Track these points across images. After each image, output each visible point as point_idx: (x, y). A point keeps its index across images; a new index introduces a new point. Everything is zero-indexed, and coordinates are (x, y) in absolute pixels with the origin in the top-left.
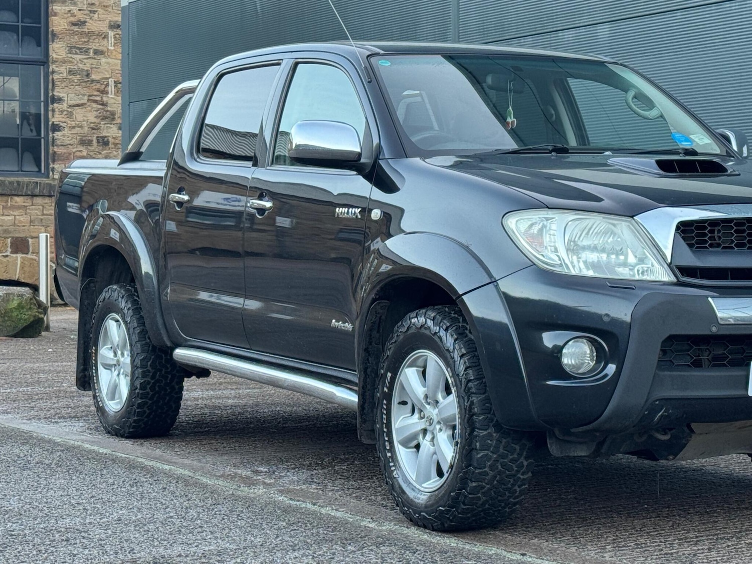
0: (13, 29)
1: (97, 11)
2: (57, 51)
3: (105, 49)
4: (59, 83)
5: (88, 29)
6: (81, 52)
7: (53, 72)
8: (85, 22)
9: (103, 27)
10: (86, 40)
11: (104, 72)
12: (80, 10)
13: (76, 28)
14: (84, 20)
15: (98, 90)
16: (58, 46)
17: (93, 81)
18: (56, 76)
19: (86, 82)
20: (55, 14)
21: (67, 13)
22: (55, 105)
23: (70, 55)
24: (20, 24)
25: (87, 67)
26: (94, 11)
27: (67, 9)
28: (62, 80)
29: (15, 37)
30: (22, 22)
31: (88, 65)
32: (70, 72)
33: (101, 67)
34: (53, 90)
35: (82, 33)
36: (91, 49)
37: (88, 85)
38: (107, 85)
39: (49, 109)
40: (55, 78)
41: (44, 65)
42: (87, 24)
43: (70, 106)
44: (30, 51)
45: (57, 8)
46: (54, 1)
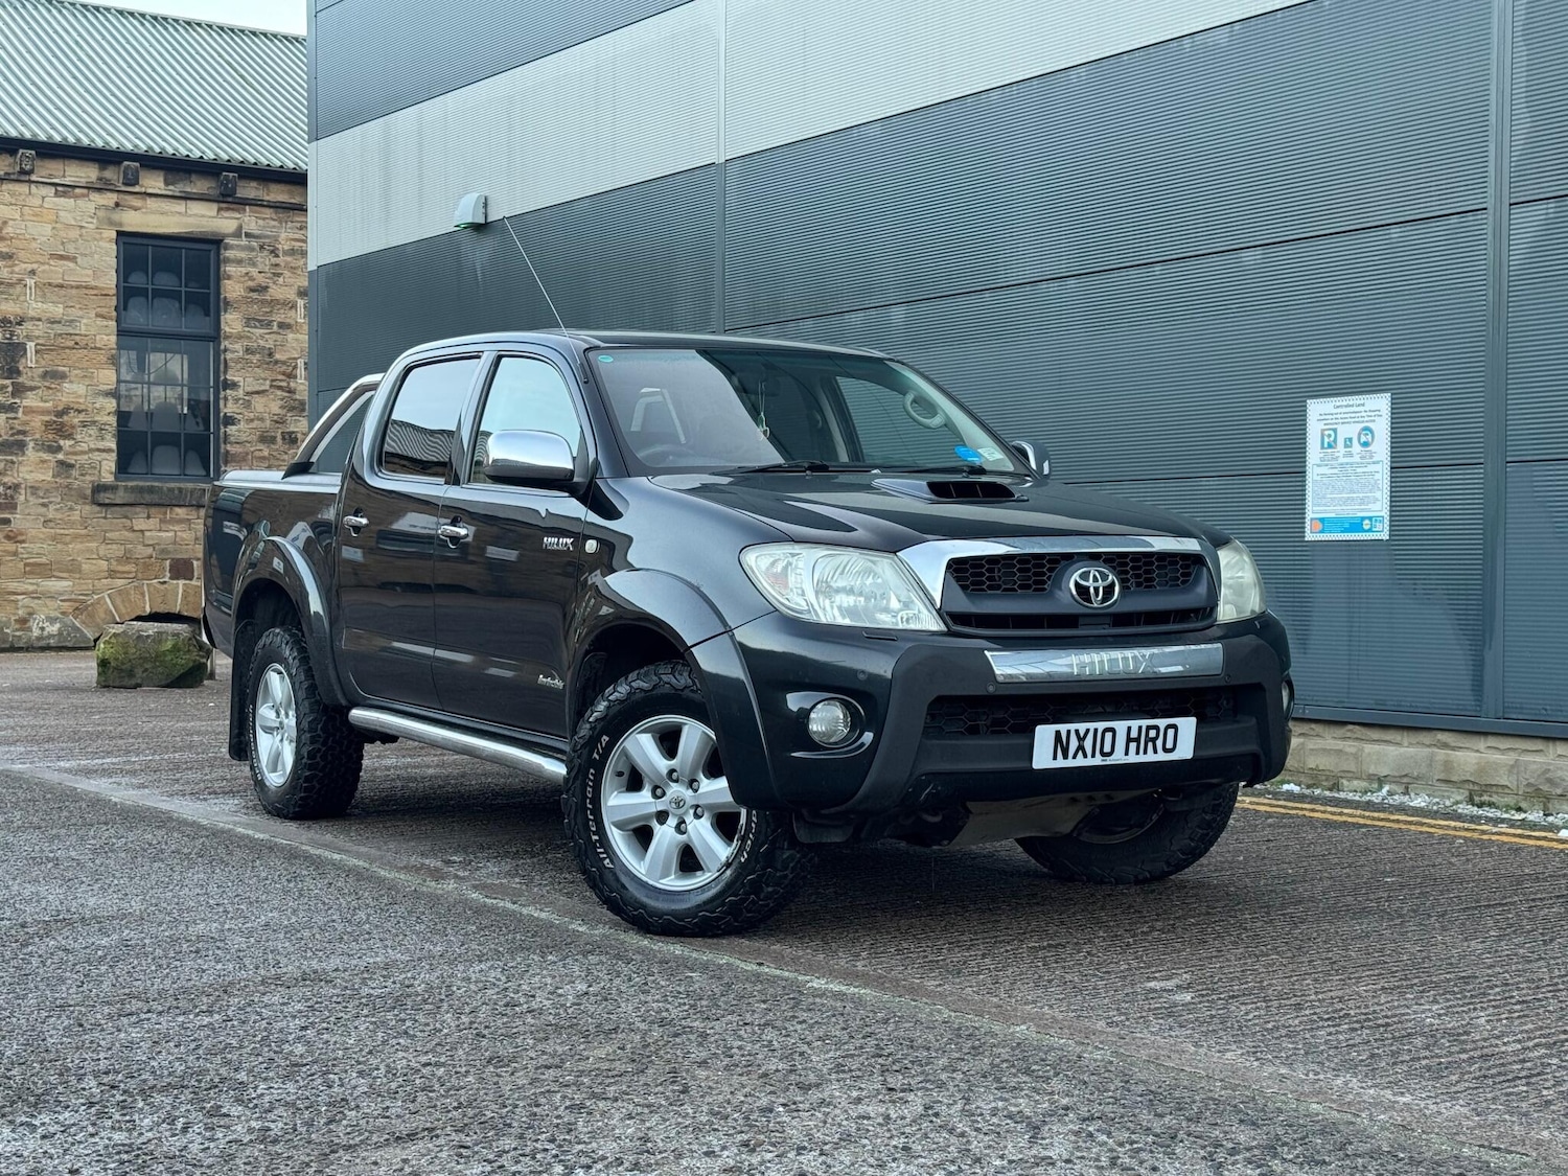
0: (173, 295)
1: (282, 274)
2: (231, 323)
3: (293, 322)
4: (233, 364)
5: (271, 296)
6: (262, 325)
7: (226, 350)
8: (267, 287)
9: (291, 295)
10: (268, 310)
11: (291, 350)
12: (260, 272)
13: (255, 295)
14: (266, 284)
15: (284, 374)
16: (231, 317)
17: (277, 362)
18: (229, 356)
19: (267, 363)
20: (229, 277)
21: (244, 276)
22: (228, 391)
23: (247, 329)
24: (183, 289)
25: (269, 344)
26: (279, 274)
27: (244, 270)
28: (238, 361)
29: (177, 305)
30: (186, 287)
31: (271, 342)
32: (247, 350)
33: (288, 345)
34: (225, 372)
35: (263, 302)
36: (275, 321)
37: (271, 366)
38: (295, 367)
39: (221, 396)
40: (228, 357)
41: (213, 342)
42: (269, 290)
43: (247, 393)
44: (195, 323)
45: (230, 269)
46: (227, 261)
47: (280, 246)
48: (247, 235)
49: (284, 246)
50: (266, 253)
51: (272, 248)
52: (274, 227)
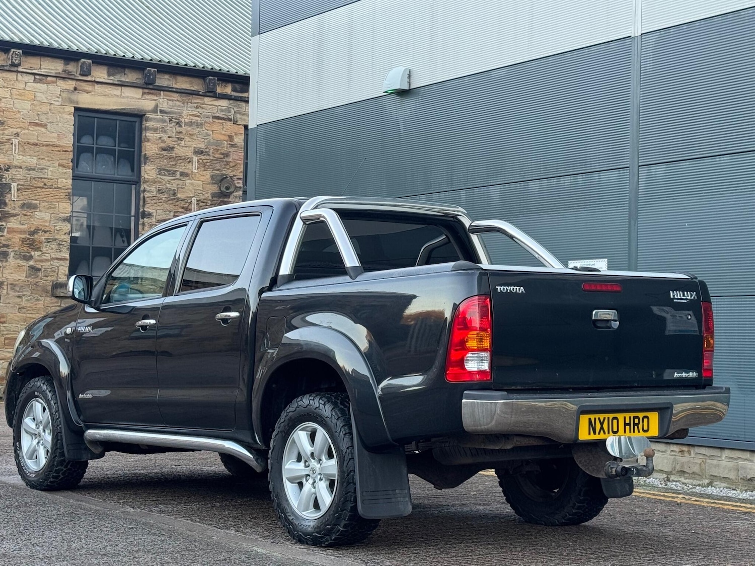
0: (110, 152)
1: (184, 139)
2: (149, 172)
3: (189, 172)
4: (149, 201)
5: (175, 154)
6: (169, 174)
7: (144, 191)
8: (173, 148)
9: (189, 153)
10: (173, 163)
11: (188, 191)
12: (169, 137)
13: (165, 153)
14: (173, 146)
15: (183, 208)
16: (149, 168)
17: (178, 199)
18: (147, 195)
19: (172, 200)
20: (148, 141)
21: (158, 140)
22: (145, 219)
23: (159, 176)
24: (117, 148)
25: (174, 187)
26: (182, 138)
27: (158, 136)
28: (152, 198)
29: (112, 159)
30: (119, 147)
31: (175, 185)
32: (159, 191)
33: (186, 188)
34: (144, 206)
35: (170, 158)
36: (178, 171)
37: (174, 202)
38: (191, 203)
39: (140, 223)
40: (146, 196)
41: (136, 185)
42: (175, 149)
43: (158, 221)
44: (124, 172)
45: (149, 135)
46: (147, 129)
47: (183, 120)
48: (161, 111)
49: (185, 119)
50: (173, 124)
51: (177, 121)
52: (179, 106)
